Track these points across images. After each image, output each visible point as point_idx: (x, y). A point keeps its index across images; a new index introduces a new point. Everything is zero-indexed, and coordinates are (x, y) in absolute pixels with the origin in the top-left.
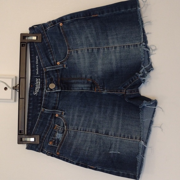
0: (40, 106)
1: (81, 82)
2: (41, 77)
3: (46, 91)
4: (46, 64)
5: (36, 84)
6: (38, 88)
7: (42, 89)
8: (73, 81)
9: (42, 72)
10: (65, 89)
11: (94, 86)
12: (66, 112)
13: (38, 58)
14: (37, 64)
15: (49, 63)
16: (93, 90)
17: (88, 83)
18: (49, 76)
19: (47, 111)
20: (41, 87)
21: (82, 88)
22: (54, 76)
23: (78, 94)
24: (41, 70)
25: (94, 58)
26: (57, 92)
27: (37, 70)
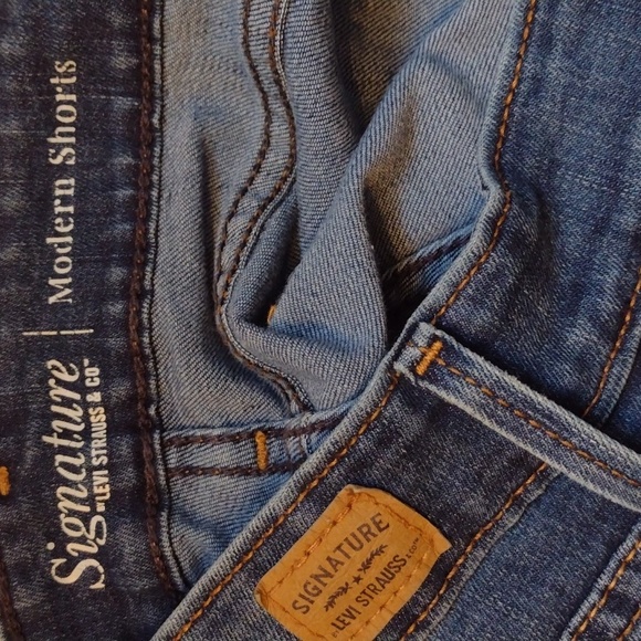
5: (55, 441)
6: (84, 494)
14: (63, 170)
27: (62, 239)
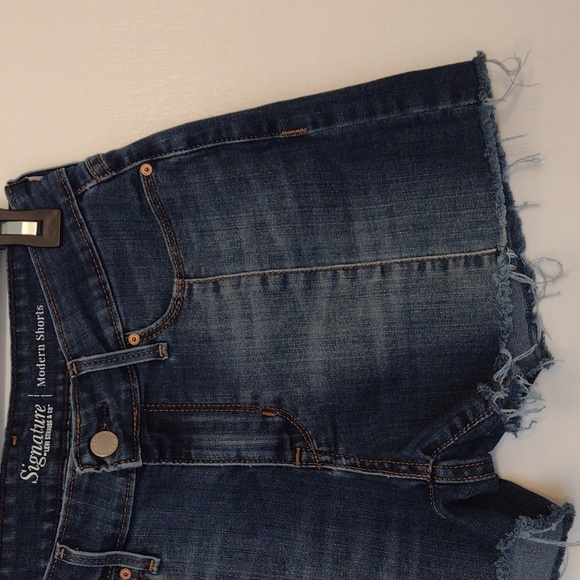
0: (48, 530)
1: (235, 424)
2: (59, 399)
3: (74, 469)
4: (79, 342)
5: (34, 431)
6: (41, 449)
7: (58, 455)
8: (201, 419)
9: (61, 377)
10: (162, 457)
11: (292, 442)
12: (166, 560)
13: (46, 315)
14: (41, 342)
15: (91, 339)
16: (289, 457)
17: (264, 427)
18: (93, 399)
19: (82, 558)
20: (57, 444)
21: (238, 450)
22: (116, 396)
23: (221, 477)
24: (55, 367)
25: (293, 316)
26: (126, 473)
27: (41, 365)
